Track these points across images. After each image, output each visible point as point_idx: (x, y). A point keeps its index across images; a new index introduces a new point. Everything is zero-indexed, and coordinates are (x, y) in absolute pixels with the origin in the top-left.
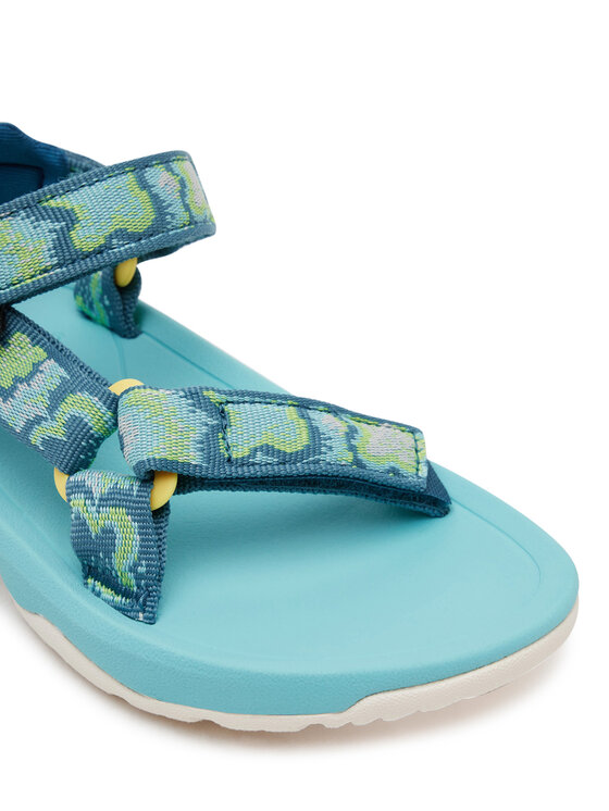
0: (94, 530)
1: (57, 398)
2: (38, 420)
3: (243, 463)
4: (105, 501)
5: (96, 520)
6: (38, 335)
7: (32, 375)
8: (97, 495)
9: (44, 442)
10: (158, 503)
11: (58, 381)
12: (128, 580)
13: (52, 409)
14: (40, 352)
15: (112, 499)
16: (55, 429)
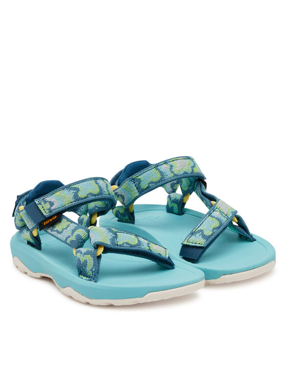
0: (82, 261)
1: (73, 231)
2: (69, 237)
3: (121, 246)
4: (85, 254)
5: (82, 259)
6: (68, 220)
7: (67, 227)
8: (83, 253)
9: (71, 242)
10: (98, 254)
11: (74, 227)
12: (90, 273)
13: (72, 234)
14: (69, 223)
15: (87, 253)
16: (73, 238)
